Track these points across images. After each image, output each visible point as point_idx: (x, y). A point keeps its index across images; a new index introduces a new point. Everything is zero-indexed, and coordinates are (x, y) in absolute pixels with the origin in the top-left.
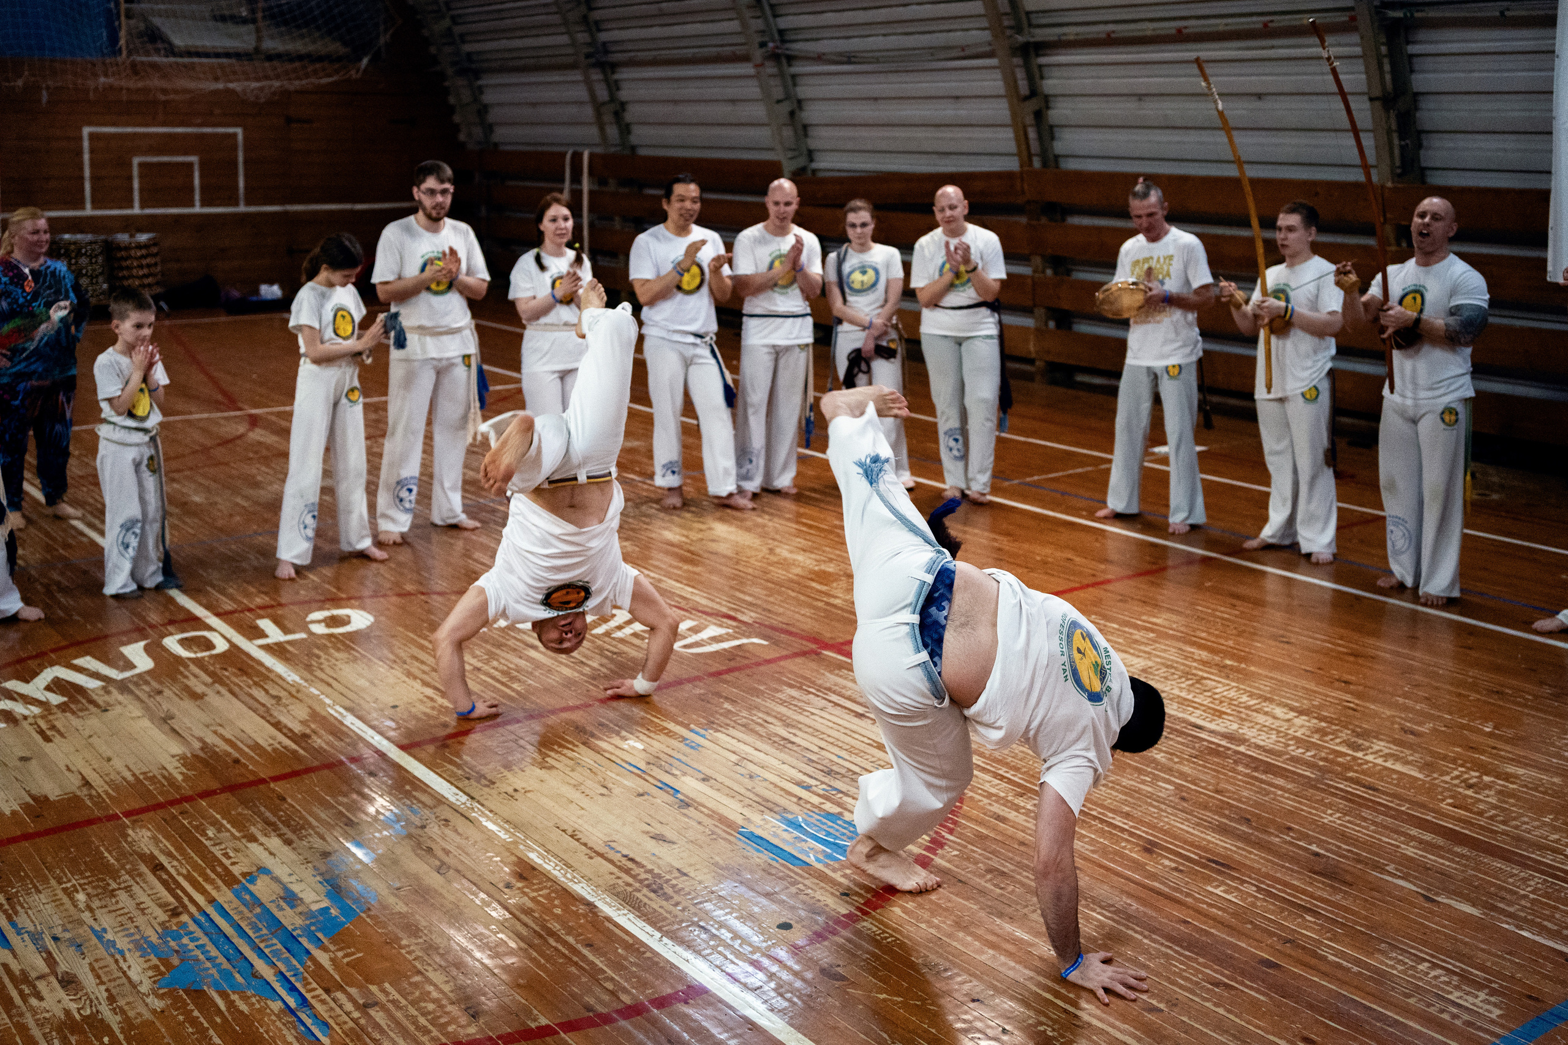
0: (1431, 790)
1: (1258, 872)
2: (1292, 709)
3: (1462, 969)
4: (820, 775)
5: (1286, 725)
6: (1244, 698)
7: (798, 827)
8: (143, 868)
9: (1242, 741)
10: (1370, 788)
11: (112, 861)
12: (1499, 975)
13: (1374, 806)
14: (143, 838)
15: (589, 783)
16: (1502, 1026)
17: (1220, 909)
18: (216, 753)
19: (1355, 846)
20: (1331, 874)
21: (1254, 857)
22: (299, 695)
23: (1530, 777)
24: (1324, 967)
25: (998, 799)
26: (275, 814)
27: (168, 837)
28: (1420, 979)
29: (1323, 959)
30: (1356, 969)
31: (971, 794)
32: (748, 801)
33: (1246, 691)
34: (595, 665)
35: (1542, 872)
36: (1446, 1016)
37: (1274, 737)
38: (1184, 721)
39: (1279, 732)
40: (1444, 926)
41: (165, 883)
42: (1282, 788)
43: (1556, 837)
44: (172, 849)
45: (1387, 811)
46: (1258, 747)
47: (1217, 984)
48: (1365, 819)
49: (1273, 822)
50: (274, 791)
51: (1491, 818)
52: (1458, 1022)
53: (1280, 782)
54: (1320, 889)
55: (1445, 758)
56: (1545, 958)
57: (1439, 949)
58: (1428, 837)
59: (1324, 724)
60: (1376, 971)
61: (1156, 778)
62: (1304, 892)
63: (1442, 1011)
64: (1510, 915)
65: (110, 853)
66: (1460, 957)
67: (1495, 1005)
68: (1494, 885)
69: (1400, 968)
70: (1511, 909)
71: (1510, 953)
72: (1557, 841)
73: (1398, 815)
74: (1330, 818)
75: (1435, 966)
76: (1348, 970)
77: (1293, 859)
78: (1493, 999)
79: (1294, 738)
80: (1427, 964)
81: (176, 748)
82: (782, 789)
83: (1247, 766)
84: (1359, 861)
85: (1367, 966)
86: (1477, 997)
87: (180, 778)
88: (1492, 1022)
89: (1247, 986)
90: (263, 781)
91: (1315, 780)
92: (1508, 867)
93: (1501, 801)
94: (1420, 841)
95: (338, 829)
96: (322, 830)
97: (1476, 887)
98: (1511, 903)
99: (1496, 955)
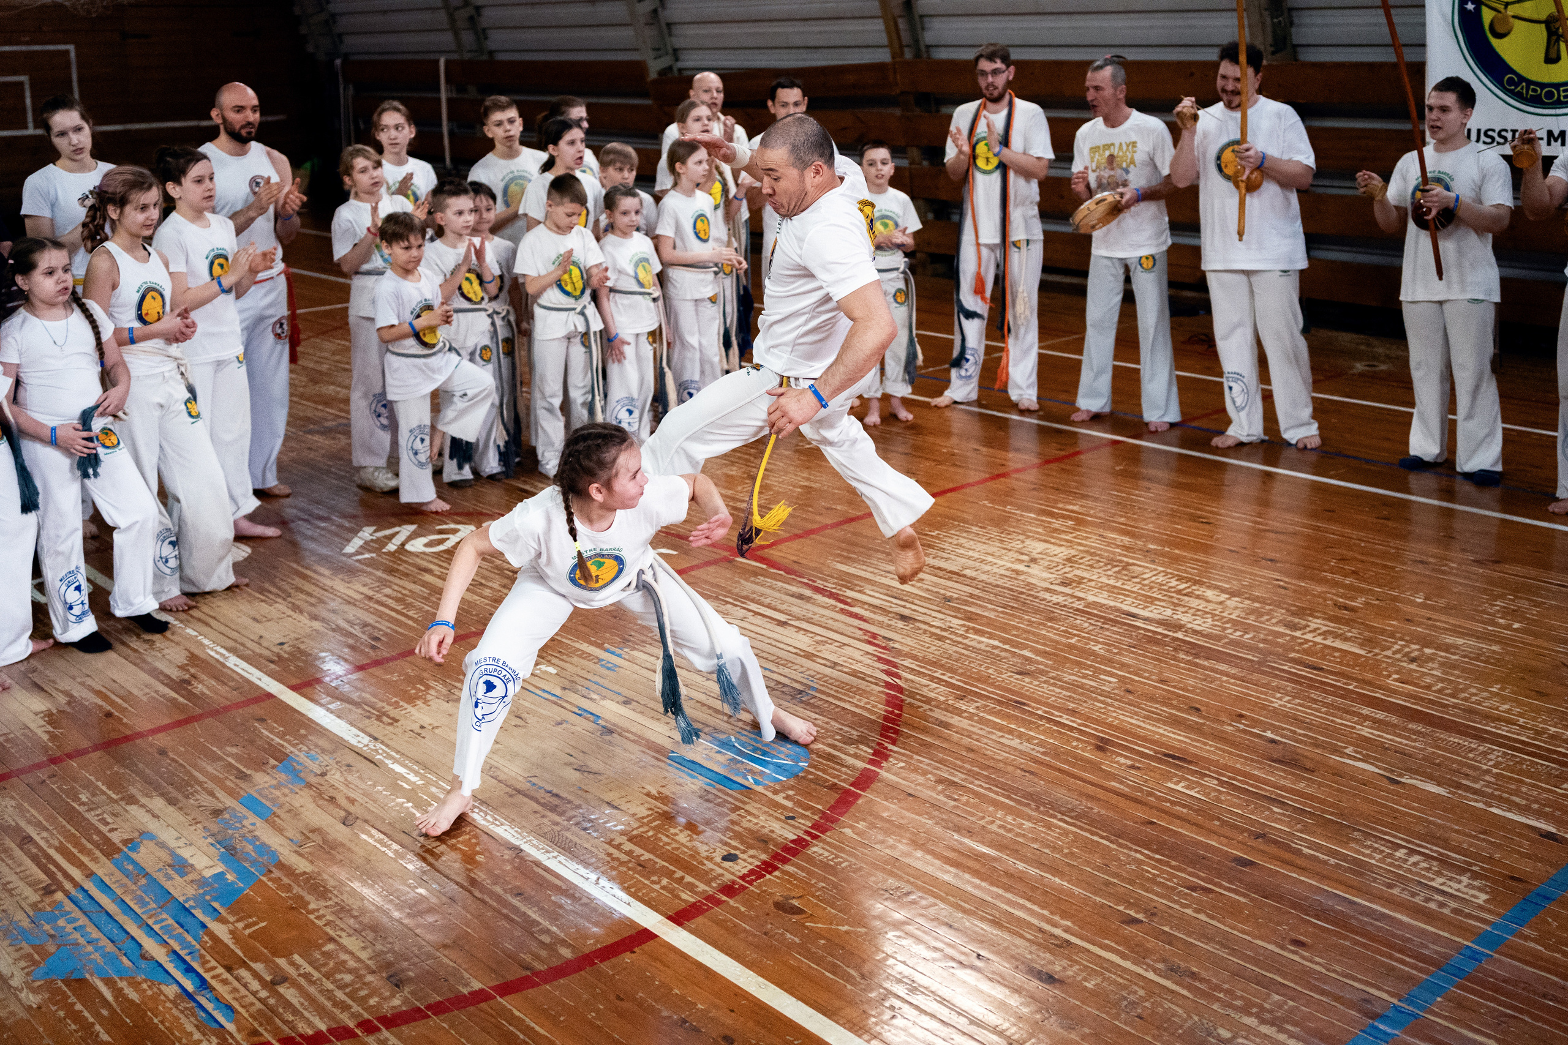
0: (1374, 666)
1: (1216, 764)
2: (1223, 591)
3: (1441, 854)
5: (1219, 608)
6: (1174, 583)
7: (732, 748)
8: (9, 842)
9: (1179, 627)
10: (1315, 668)
12: (1477, 857)
13: (1322, 687)
14: (6, 808)
16: (1490, 911)
17: (1184, 806)
18: (85, 707)
19: (1310, 730)
20: (1291, 761)
21: (1208, 749)
23: (1470, 646)
24: (1299, 862)
25: (938, 704)
26: (156, 772)
27: (34, 805)
28: (1400, 867)
29: (1298, 853)
30: (1333, 861)
31: (909, 700)
33: (1174, 576)
35: (1500, 745)
36: (1432, 906)
38: (1116, 609)
39: (1214, 615)
40: (1413, 809)
41: (34, 859)
42: (1227, 674)
43: (1506, 707)
44: (41, 819)
45: (1337, 691)
46: (1196, 632)
47: (1194, 888)
48: (1315, 701)
49: (1225, 710)
50: (151, 745)
51: (1440, 691)
52: (1446, 911)
53: (1222, 667)
54: (1280, 777)
55: (1383, 633)
56: (1520, 835)
57: (1409, 832)
58: (1381, 715)
59: (1257, 605)
60: (1355, 861)
61: (1098, 671)
62: (1266, 782)
63: (1427, 900)
64: (1475, 792)
66: (1433, 839)
67: (1480, 889)
68: (1454, 761)
69: (1378, 856)
70: (1477, 786)
71: (1484, 832)
72: (1508, 711)
73: (1347, 694)
74: (1280, 702)
75: (1412, 852)
76: (1325, 863)
77: (1249, 748)
78: (1476, 883)
79: (1230, 621)
80: (1404, 851)
82: (710, 708)
83: (1187, 653)
84: (1316, 746)
85: (1345, 858)
86: (1460, 882)
87: (45, 737)
88: (1480, 907)
89: (1226, 889)
90: (140, 735)
91: (1259, 663)
92: (1465, 742)
93: (1447, 674)
94: (1375, 721)
95: (228, 783)
96: (210, 785)
97: (1438, 765)
98: (1475, 780)
99: (1471, 836)
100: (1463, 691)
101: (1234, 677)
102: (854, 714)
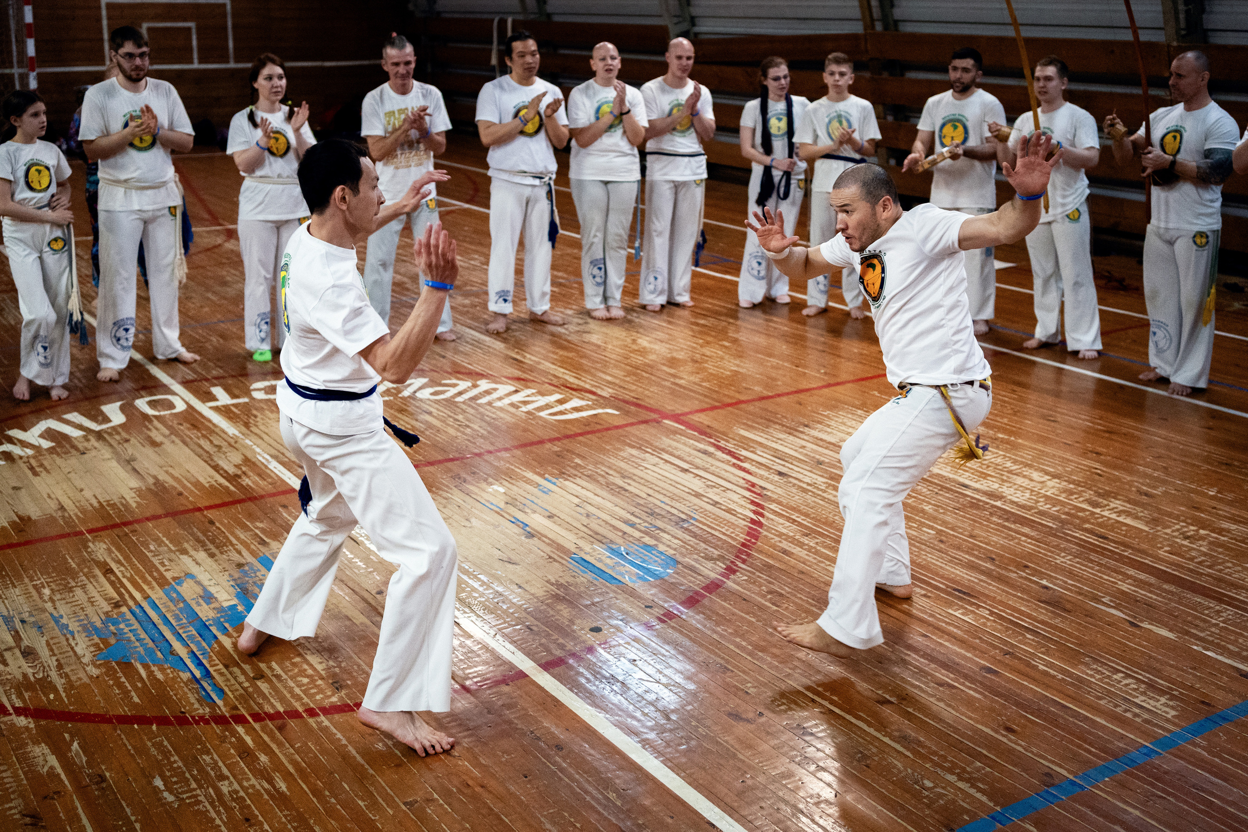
0: (1152, 539)
1: (994, 599)
2: (1047, 473)
3: (1150, 680)
4: (645, 516)
5: (1039, 486)
6: (1008, 464)
7: (620, 555)
8: (97, 572)
9: (1000, 498)
10: (1101, 537)
11: (74, 565)
12: (1181, 685)
13: (1102, 552)
14: (100, 549)
15: (456, 517)
16: (1175, 724)
17: (956, 627)
18: (165, 488)
19: (1080, 582)
20: (1055, 603)
21: (990, 588)
22: (236, 445)
23: (1240, 531)
24: (1033, 674)
25: (787, 538)
26: (205, 535)
27: (119, 549)
28: (1114, 686)
29: (1035, 668)
30: (1060, 676)
31: (765, 533)
32: (582, 534)
33: (1011, 459)
34: (476, 427)
36: (1129, 715)
37: (1027, 495)
38: (954, 481)
39: (1032, 491)
40: (1142, 645)
41: (112, 583)
42: (1027, 536)
44: (121, 558)
45: (1111, 555)
46: (1013, 502)
48: (1091, 561)
49: (1014, 561)
50: (205, 516)
51: (1200, 563)
52: (1138, 720)
53: (1026, 530)
54: (1043, 614)
55: (1170, 515)
57: (1134, 663)
58: (1143, 576)
59: (1072, 486)
60: (1078, 678)
61: (923, 524)
62: (1028, 616)
64: (1199, 638)
65: (72, 559)
66: (1151, 669)
67: (1173, 708)
69: (1098, 676)
70: (1202, 635)
71: (1194, 669)
73: (1122, 559)
74: (1062, 559)
75: (1128, 676)
76: (1054, 677)
77: (1025, 591)
78: (1172, 703)
79: (1045, 496)
80: (1121, 675)
81: (134, 483)
82: (613, 526)
83: (1000, 517)
84: (1079, 593)
85: (1071, 675)
86: (1159, 701)
87: (134, 505)
88: (1167, 720)
89: (967, 687)
90: (199, 509)
91: (1056, 530)
92: (1206, 602)
93: (1211, 550)
94: (1135, 579)
95: (252, 547)
96: (240, 547)
97: (1176, 617)
98: (1203, 630)
99: (1183, 670)
100: (1220, 564)
101: (1031, 538)
102: (720, 539)
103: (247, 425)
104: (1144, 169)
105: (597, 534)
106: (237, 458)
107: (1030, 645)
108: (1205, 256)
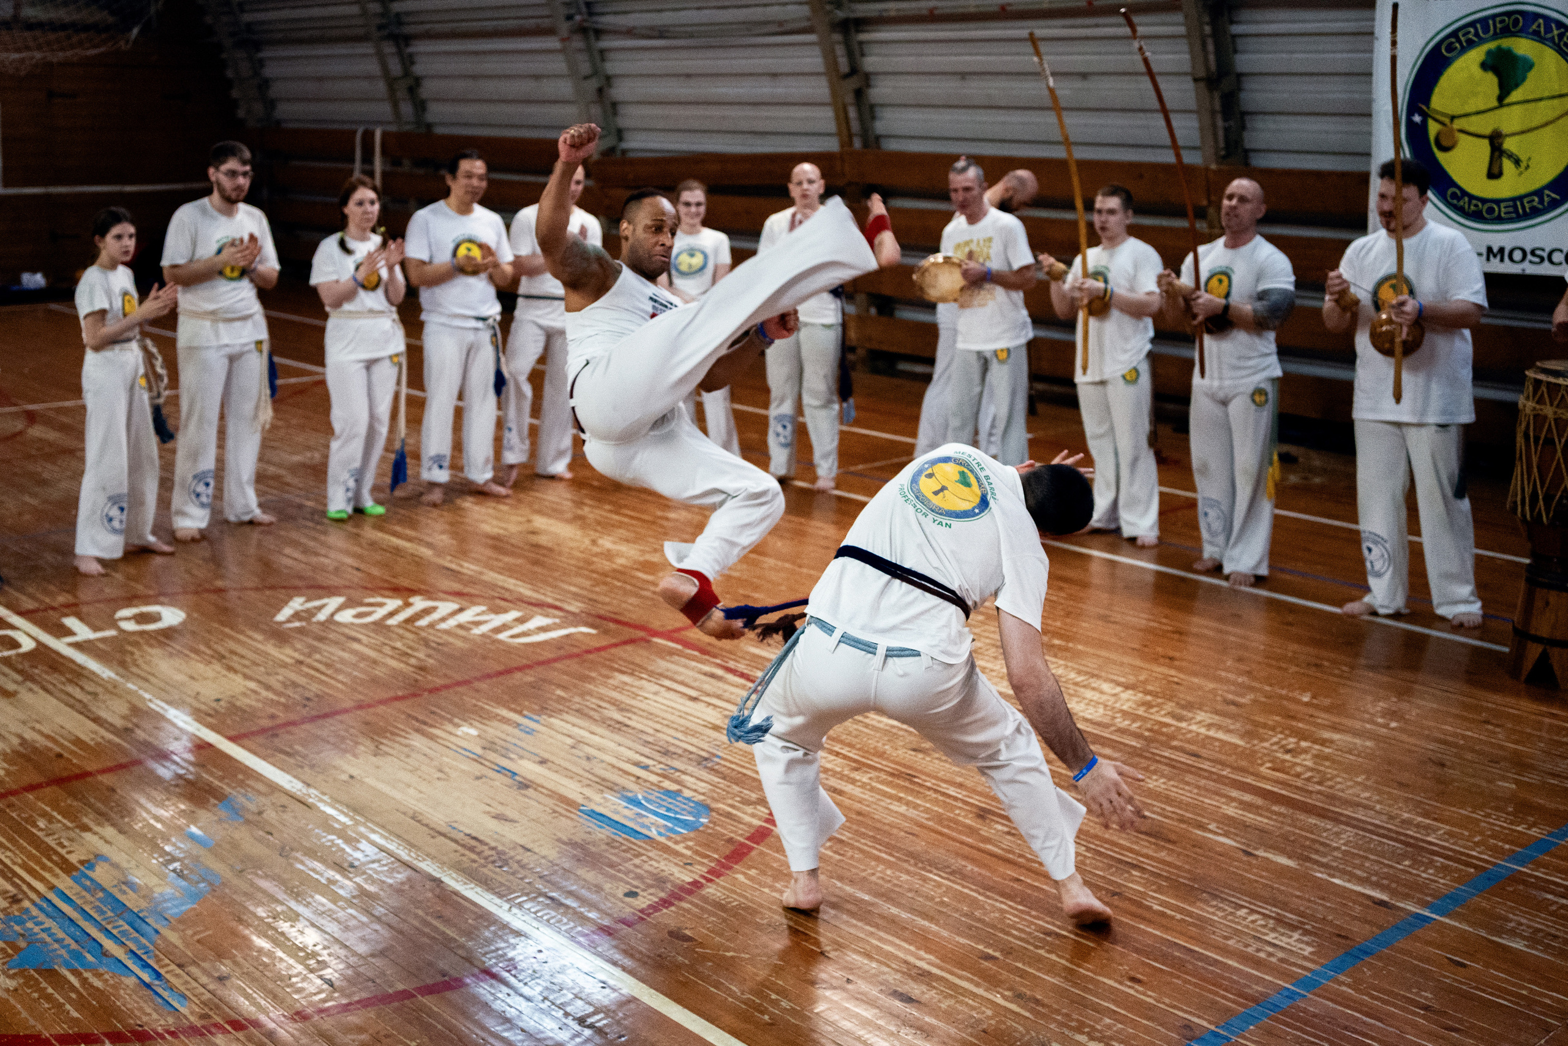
0: (1250, 755)
1: (1087, 833)
2: (1118, 684)
3: (1279, 915)
4: (657, 756)
5: (1113, 699)
7: (638, 804)
10: (1193, 755)
12: (1311, 917)
13: (1199, 772)
15: (425, 768)
16: (1315, 962)
18: (35, 749)
19: (1180, 808)
20: (1155, 833)
22: (117, 691)
23: (1345, 741)
24: (1150, 916)
26: (107, 805)
28: (1239, 924)
29: (1149, 909)
30: (1178, 916)
32: (586, 781)
33: (1073, 668)
34: (422, 656)
35: (1354, 827)
36: (1262, 955)
37: (1101, 711)
39: (1106, 706)
40: (1263, 877)
43: (1368, 795)
45: (1209, 775)
48: (1188, 784)
50: (102, 782)
51: (1308, 779)
52: (1274, 960)
54: (1145, 846)
55: (1264, 726)
56: (1355, 902)
57: (1255, 896)
58: (1248, 798)
62: (1130, 850)
63: (1258, 951)
67: (1308, 943)
68: (1307, 838)
69: (1221, 914)
70: (1326, 860)
72: (1367, 799)
73: (1219, 779)
74: (1156, 783)
76: (1172, 917)
78: (1306, 939)
79: (1121, 711)
80: (1245, 911)
82: (620, 769)
84: (1182, 821)
85: (1191, 915)
86: (1291, 937)
88: (1303, 958)
90: (89, 774)
92: (1323, 823)
94: (1242, 802)
97: (1293, 841)
98: (1324, 855)
99: (1309, 901)
100: (1330, 779)
103: (123, 664)
104: (1195, 316)
105: (604, 780)
106: (122, 708)
107: (1138, 883)
108: (1266, 417)
